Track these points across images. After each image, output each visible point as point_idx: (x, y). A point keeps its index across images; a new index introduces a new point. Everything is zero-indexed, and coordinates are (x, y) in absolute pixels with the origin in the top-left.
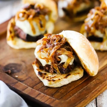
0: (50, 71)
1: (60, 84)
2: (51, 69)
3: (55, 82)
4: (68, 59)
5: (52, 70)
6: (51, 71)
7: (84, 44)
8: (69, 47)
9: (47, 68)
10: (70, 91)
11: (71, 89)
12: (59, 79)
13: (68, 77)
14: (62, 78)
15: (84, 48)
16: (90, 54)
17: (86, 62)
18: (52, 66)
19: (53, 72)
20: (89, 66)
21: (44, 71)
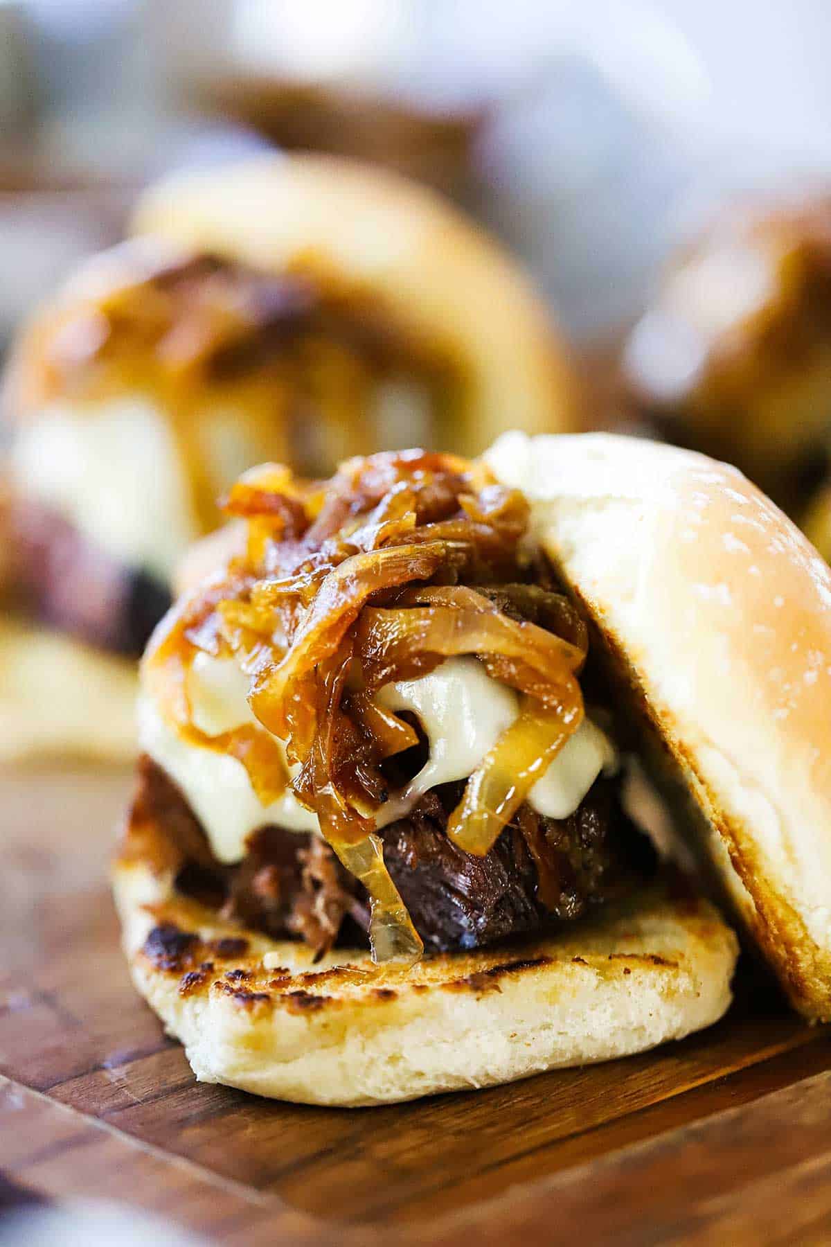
0: (298, 922)
1: (393, 1060)
2: (317, 885)
3: (319, 1018)
4: (517, 725)
5: (320, 902)
6: (314, 921)
7: (732, 544)
8: (551, 598)
9: (263, 882)
10: (518, 1157)
11: (538, 1134)
12: (387, 995)
13: (505, 982)
14: (421, 989)
15: (723, 589)
16: (811, 677)
17: (750, 782)
18: (318, 851)
19: (327, 924)
20: (789, 848)
21: (225, 913)
